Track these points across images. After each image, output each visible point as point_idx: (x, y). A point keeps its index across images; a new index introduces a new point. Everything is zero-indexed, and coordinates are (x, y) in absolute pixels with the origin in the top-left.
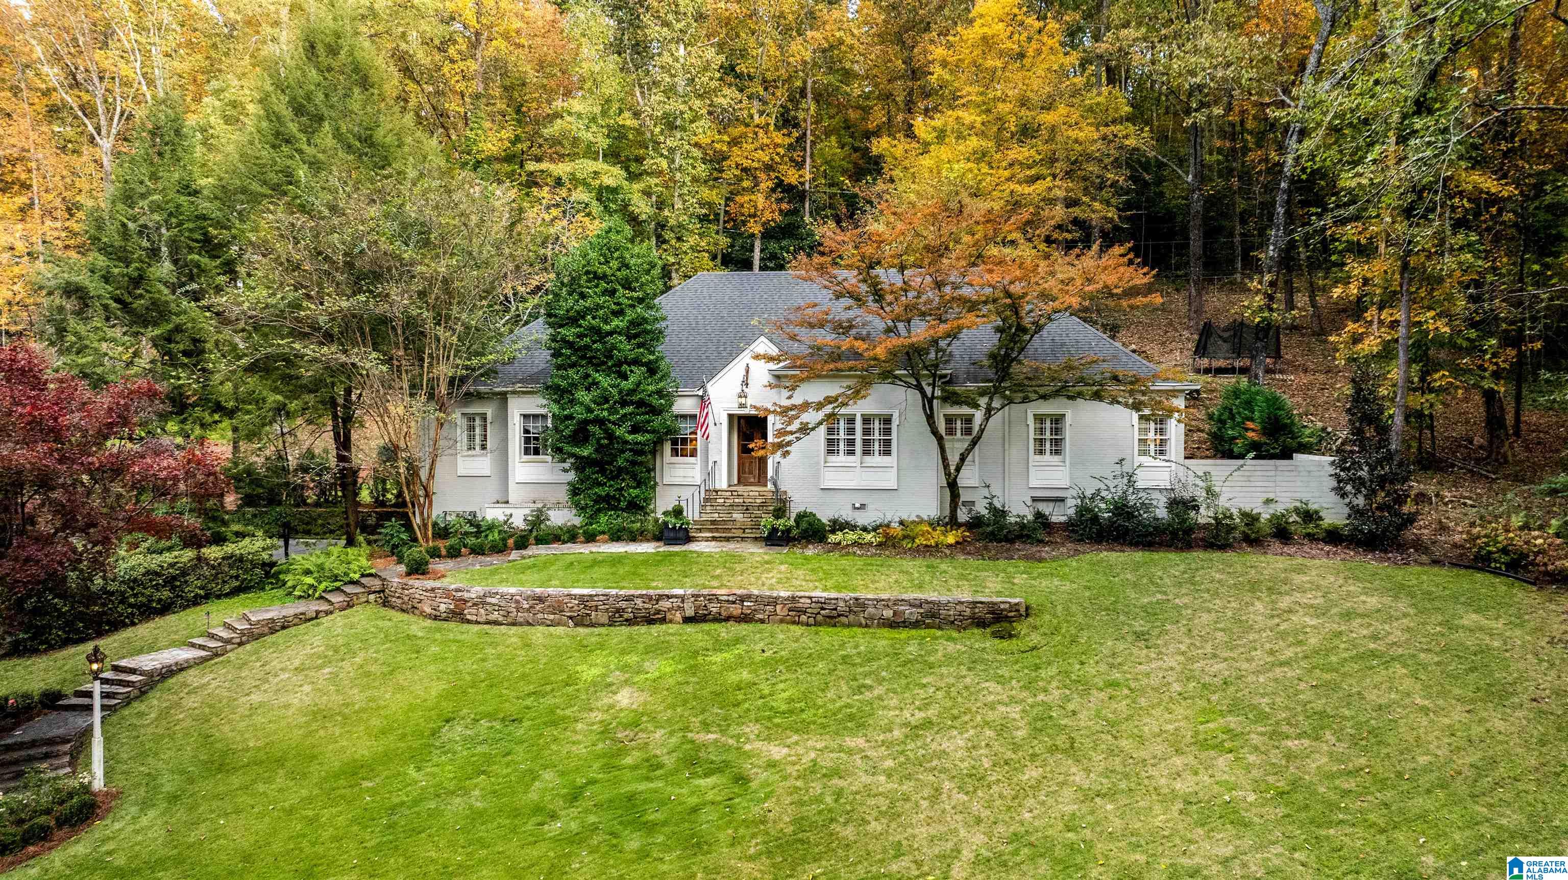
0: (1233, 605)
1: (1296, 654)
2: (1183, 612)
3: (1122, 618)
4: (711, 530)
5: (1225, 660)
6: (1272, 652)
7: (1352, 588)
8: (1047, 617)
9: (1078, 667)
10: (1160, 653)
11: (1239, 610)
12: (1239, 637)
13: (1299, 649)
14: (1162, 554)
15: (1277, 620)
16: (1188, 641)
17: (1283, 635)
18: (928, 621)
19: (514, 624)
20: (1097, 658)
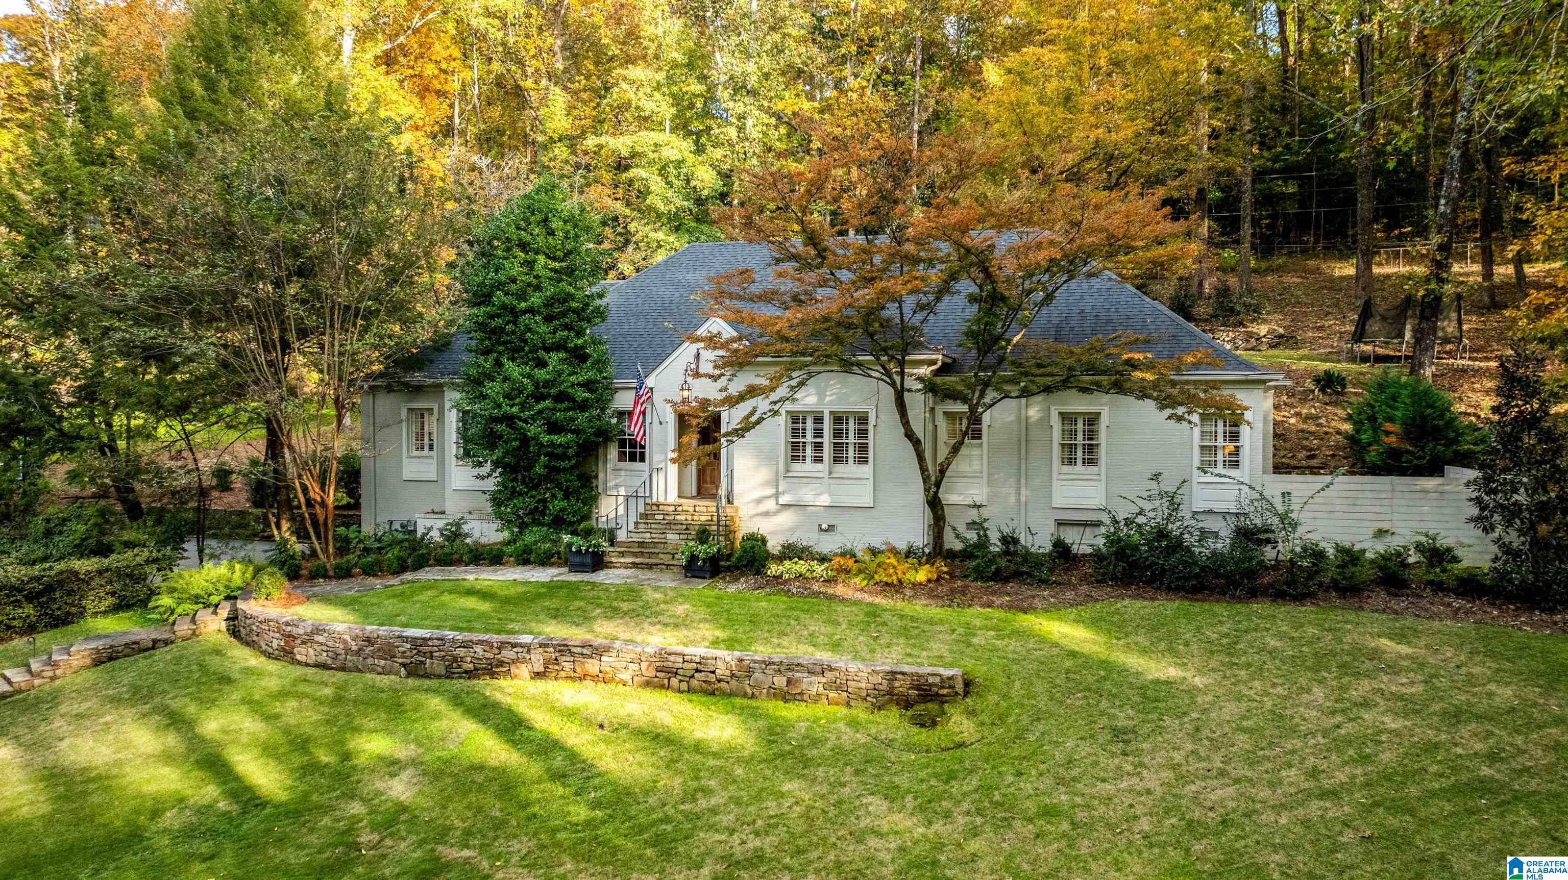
7: (1476, 670)
8: (993, 698)
9: (1010, 779)
10: (1142, 765)
11: (1285, 698)
12: (1270, 744)
14: (1206, 606)
18: (833, 695)
19: (343, 669)
20: (1043, 767)
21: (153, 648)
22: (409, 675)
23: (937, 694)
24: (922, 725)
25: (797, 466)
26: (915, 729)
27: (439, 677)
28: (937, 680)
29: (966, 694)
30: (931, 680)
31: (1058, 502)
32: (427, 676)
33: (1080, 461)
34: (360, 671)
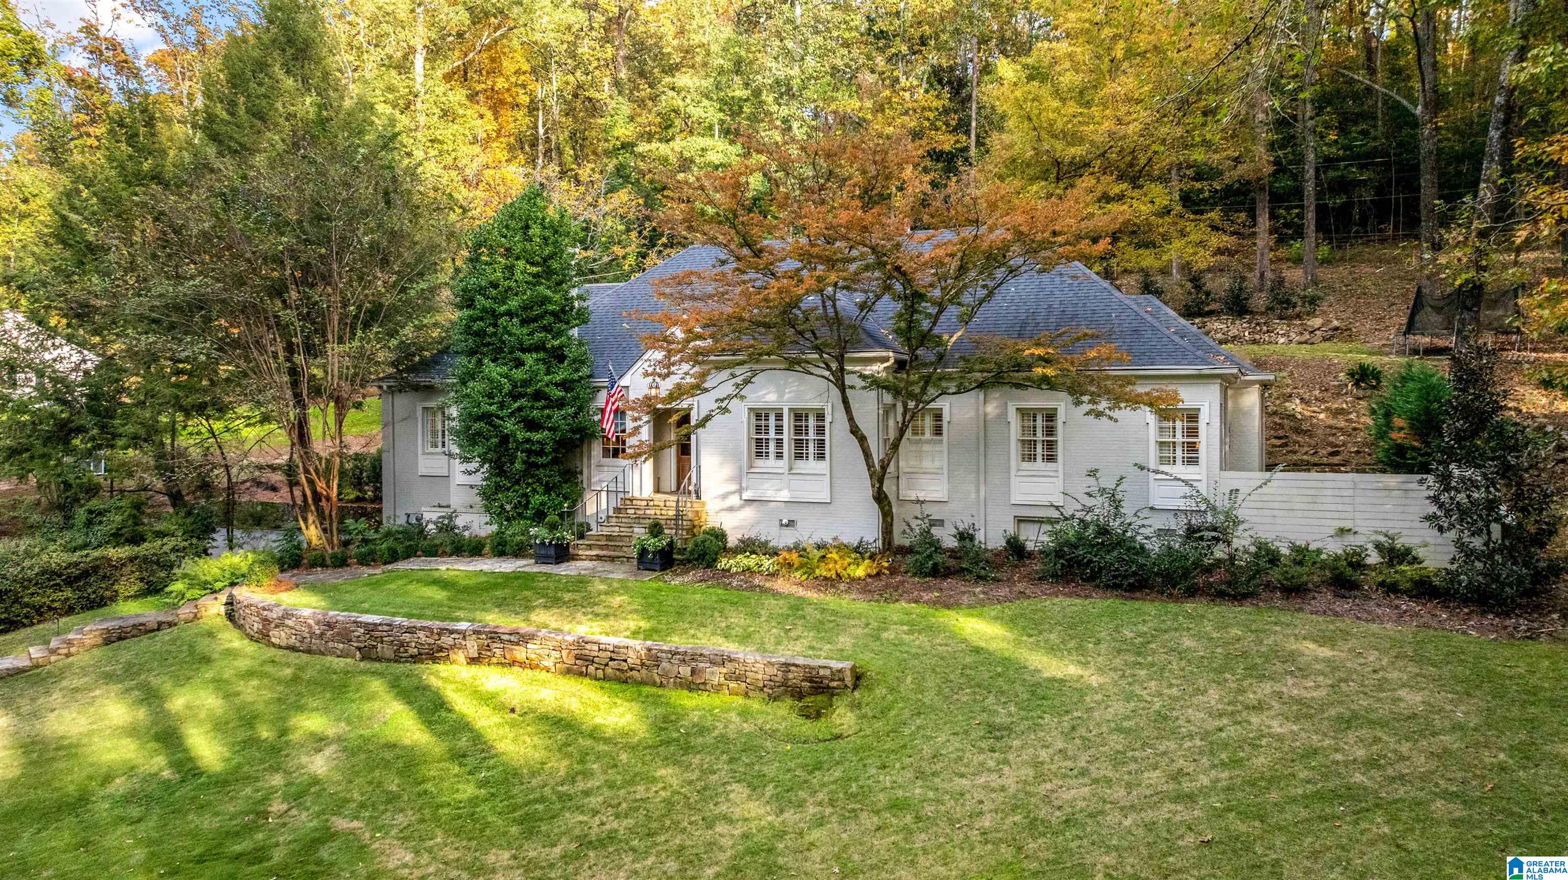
0: (1174, 691)
1: (1217, 781)
2: (1088, 699)
3: (991, 699)
4: (601, 547)
5: (1095, 781)
6: (1177, 776)
7: (1394, 675)
8: (880, 691)
9: (873, 771)
10: (1006, 762)
11: (1175, 699)
12: (1144, 745)
13: (1225, 775)
14: (1137, 604)
15: (1224, 721)
16: (1060, 745)
17: (1218, 746)
18: (733, 685)
19: (309, 651)
20: (908, 761)
21: (158, 630)
22: (363, 659)
23: (828, 687)
24: (808, 717)
25: (760, 463)
26: (801, 720)
27: (389, 660)
28: (827, 672)
29: (855, 687)
30: (822, 672)
31: (1016, 498)
32: (379, 659)
33: (1039, 458)
34: (323, 654)
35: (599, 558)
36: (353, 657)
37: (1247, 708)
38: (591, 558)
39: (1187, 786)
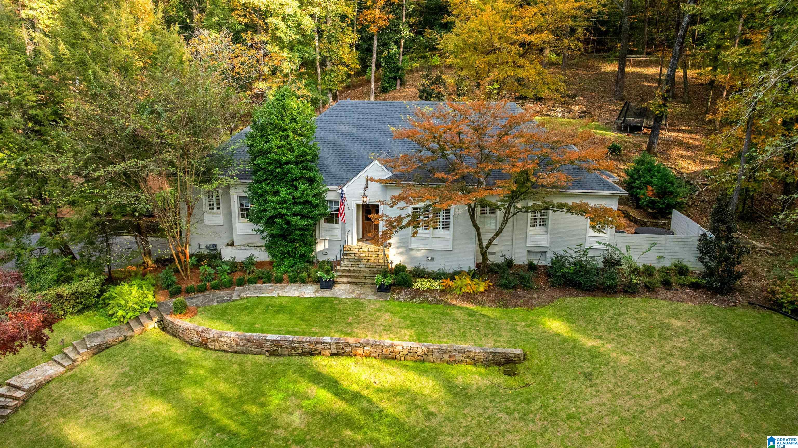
1: (674, 392)
2: (612, 356)
5: (634, 397)
6: (660, 391)
7: (705, 332)
8: (535, 361)
9: (552, 401)
12: (642, 377)
13: (675, 389)
14: (599, 300)
15: (663, 362)
17: (667, 375)
18: (468, 361)
19: (235, 352)
22: (270, 355)
23: (513, 361)
27: (285, 355)
28: (513, 355)
29: (525, 360)
30: (510, 355)
31: (529, 244)
32: (279, 355)
33: (538, 225)
34: (244, 353)
35: (348, 283)
36: (264, 354)
37: (668, 355)
38: (344, 283)
39: (666, 395)
